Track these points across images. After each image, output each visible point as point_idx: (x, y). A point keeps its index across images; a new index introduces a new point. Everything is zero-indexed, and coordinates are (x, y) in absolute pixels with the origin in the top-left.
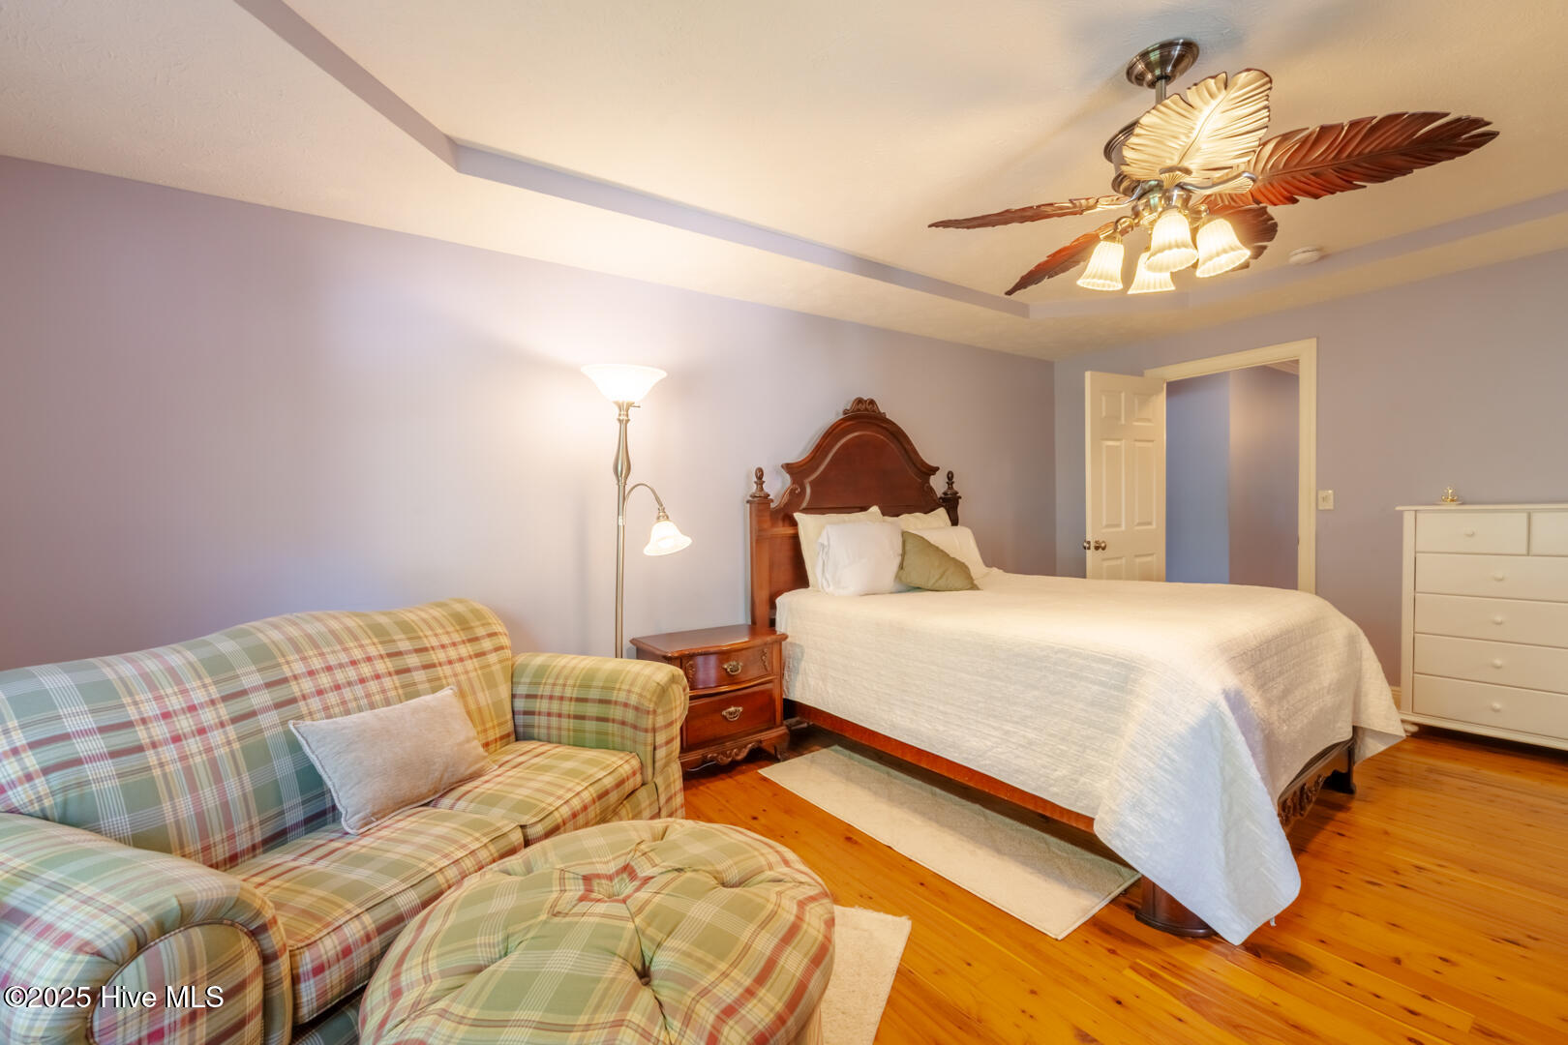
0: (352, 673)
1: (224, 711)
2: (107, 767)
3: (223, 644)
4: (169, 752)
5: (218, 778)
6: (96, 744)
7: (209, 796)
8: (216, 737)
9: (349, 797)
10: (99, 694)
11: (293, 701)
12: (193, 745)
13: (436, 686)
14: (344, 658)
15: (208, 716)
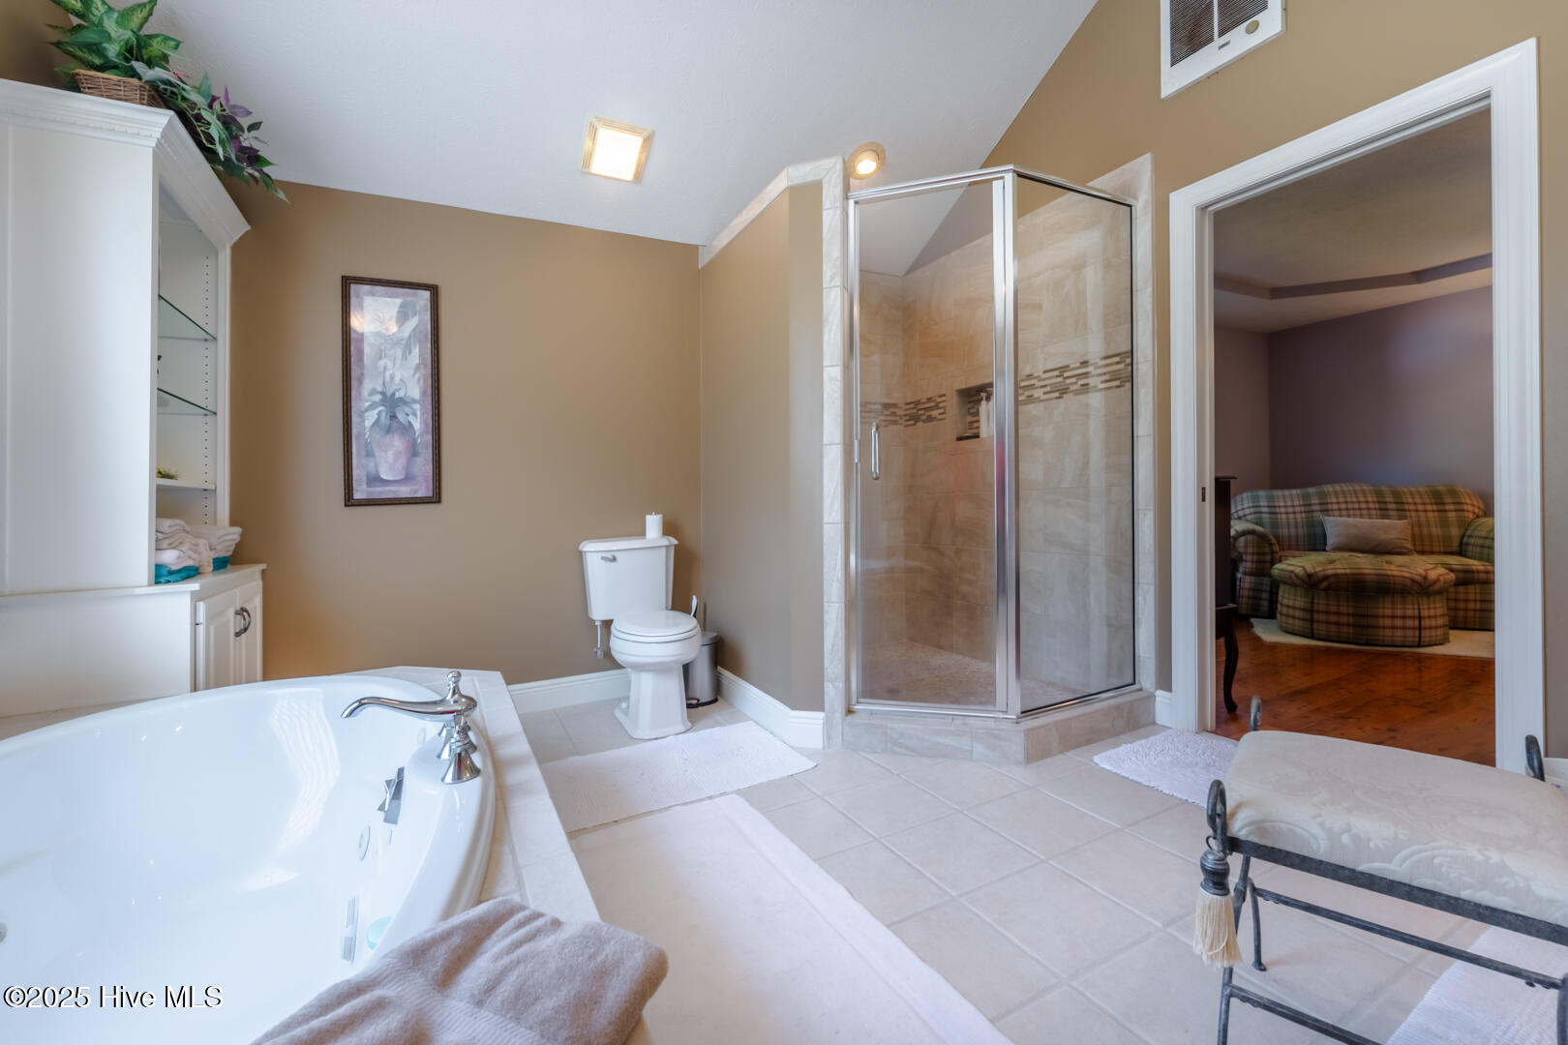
0: (1356, 506)
1: (1303, 509)
2: (1267, 516)
3: (1311, 490)
4: (1284, 516)
5: (1296, 527)
6: (1266, 510)
7: (1293, 531)
8: (1299, 516)
9: (1331, 541)
10: (1270, 498)
11: (1328, 510)
12: (1291, 516)
13: (1401, 518)
14: (1355, 500)
15: (1298, 509)
